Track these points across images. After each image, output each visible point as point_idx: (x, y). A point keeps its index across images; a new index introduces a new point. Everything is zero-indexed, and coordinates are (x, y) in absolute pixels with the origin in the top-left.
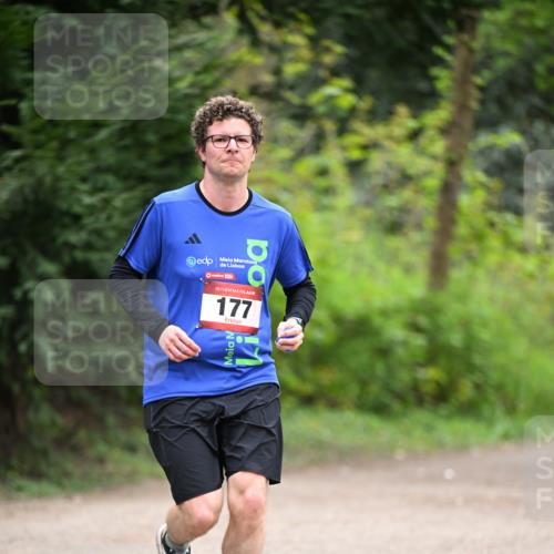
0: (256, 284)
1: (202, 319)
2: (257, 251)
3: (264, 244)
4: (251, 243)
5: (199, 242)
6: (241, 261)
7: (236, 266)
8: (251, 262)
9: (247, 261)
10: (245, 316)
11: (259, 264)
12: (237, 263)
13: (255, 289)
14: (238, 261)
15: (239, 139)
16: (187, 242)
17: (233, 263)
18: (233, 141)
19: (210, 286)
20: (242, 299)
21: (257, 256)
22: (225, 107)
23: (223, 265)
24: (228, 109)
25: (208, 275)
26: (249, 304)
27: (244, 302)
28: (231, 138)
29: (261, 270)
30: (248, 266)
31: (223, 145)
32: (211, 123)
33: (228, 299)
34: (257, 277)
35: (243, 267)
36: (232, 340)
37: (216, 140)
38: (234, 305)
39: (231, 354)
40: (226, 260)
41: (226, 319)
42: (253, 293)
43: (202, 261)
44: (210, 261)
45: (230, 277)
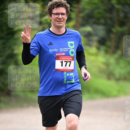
0: (72, 55)
1: (56, 68)
2: (71, 45)
3: (73, 43)
4: (69, 43)
5: (52, 44)
6: (67, 49)
7: (65, 51)
9: (68, 49)
10: (69, 66)
11: (72, 49)
12: (65, 50)
13: (72, 57)
14: (66, 49)
15: (62, 14)
16: (48, 45)
17: (64, 50)
18: (60, 15)
19: (58, 58)
20: (68, 61)
21: (72, 47)
22: (58, 4)
23: (61, 51)
24: (59, 4)
25: (57, 55)
26: (71, 62)
27: (69, 62)
28: (60, 14)
29: (73, 50)
30: (69, 50)
31: (57, 16)
32: (53, 8)
33: (64, 61)
34: (72, 53)
35: (68, 50)
36: (65, 75)
37: (55, 14)
38: (66, 63)
39: (65, 80)
40: (62, 49)
41: (63, 68)
42: (72, 59)
43: (54, 50)
44: (57, 50)
45: (64, 54)
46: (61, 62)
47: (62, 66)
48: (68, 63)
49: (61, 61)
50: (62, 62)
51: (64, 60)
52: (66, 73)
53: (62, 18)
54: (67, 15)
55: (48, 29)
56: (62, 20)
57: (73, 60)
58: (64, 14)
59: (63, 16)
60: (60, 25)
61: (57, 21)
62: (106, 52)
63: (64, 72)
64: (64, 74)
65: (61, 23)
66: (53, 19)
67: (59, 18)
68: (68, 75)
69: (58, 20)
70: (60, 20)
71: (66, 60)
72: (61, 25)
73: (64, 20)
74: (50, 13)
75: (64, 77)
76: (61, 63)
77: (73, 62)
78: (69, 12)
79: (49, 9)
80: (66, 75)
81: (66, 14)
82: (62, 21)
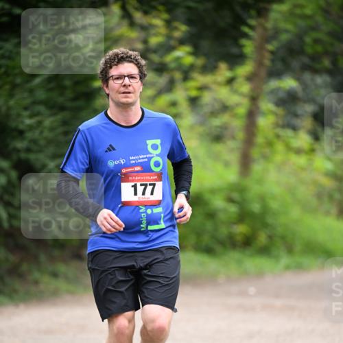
1: (123, 200)
5: (114, 149)
6: (145, 156)
7: (142, 160)
8: (152, 155)
9: (148, 156)
10: (152, 193)
11: (157, 155)
12: (142, 158)
17: (140, 159)
18: (126, 78)
23: (132, 162)
24: (122, 57)
25: (124, 171)
30: (150, 159)
32: (111, 67)
36: (144, 213)
38: (143, 187)
39: (144, 222)
40: (134, 158)
41: (139, 198)
42: (156, 177)
43: (118, 162)
44: (123, 161)
45: (138, 169)
46: (132, 186)
47: (136, 194)
49: (133, 184)
50: (135, 187)
51: (138, 181)
52: (144, 208)
53: (130, 85)
57: (160, 179)
63: (141, 207)
64: (141, 211)
67: (124, 86)
68: (149, 211)
71: (143, 180)
75: (142, 218)
76: (133, 188)
80: (146, 212)
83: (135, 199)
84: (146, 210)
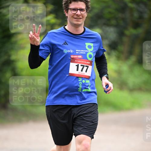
0: (90, 59)
1: (70, 72)
2: (90, 47)
3: (92, 45)
4: (87, 44)
8: (88, 51)
10: (86, 71)
11: (91, 52)
13: (90, 61)
14: (83, 51)
15: (81, 10)
16: (63, 45)
17: (81, 52)
19: (73, 60)
20: (85, 65)
21: (90, 49)
23: (77, 53)
25: (72, 57)
26: (88, 67)
27: (86, 66)
28: (78, 10)
29: (92, 54)
30: (87, 53)
31: (74, 12)
33: (80, 65)
34: (90, 56)
35: (85, 53)
37: (72, 10)
38: (82, 67)
40: (78, 51)
41: (79, 73)
42: (89, 63)
43: (70, 51)
44: (72, 51)
45: (80, 57)
46: (76, 65)
47: (77, 70)
48: (85, 68)
51: (80, 63)
52: (81, 79)
53: (80, 15)
54: (87, 11)
55: (63, 27)
56: (81, 17)
57: (91, 64)
58: (83, 10)
59: (82, 13)
60: (78, 23)
61: (75, 18)
62: (118, 58)
64: (79, 80)
65: (79, 21)
66: (70, 15)
67: (77, 15)
68: (84, 81)
69: (75, 16)
70: (78, 18)
71: (83, 63)
72: (80, 23)
73: (83, 17)
74: (66, 9)
75: (79, 84)
76: (77, 67)
77: (90, 67)
78: (89, 8)
79: (65, 4)
80: (82, 82)
81: (85, 10)
82: (81, 19)
83: (77, 73)
84: (82, 80)
